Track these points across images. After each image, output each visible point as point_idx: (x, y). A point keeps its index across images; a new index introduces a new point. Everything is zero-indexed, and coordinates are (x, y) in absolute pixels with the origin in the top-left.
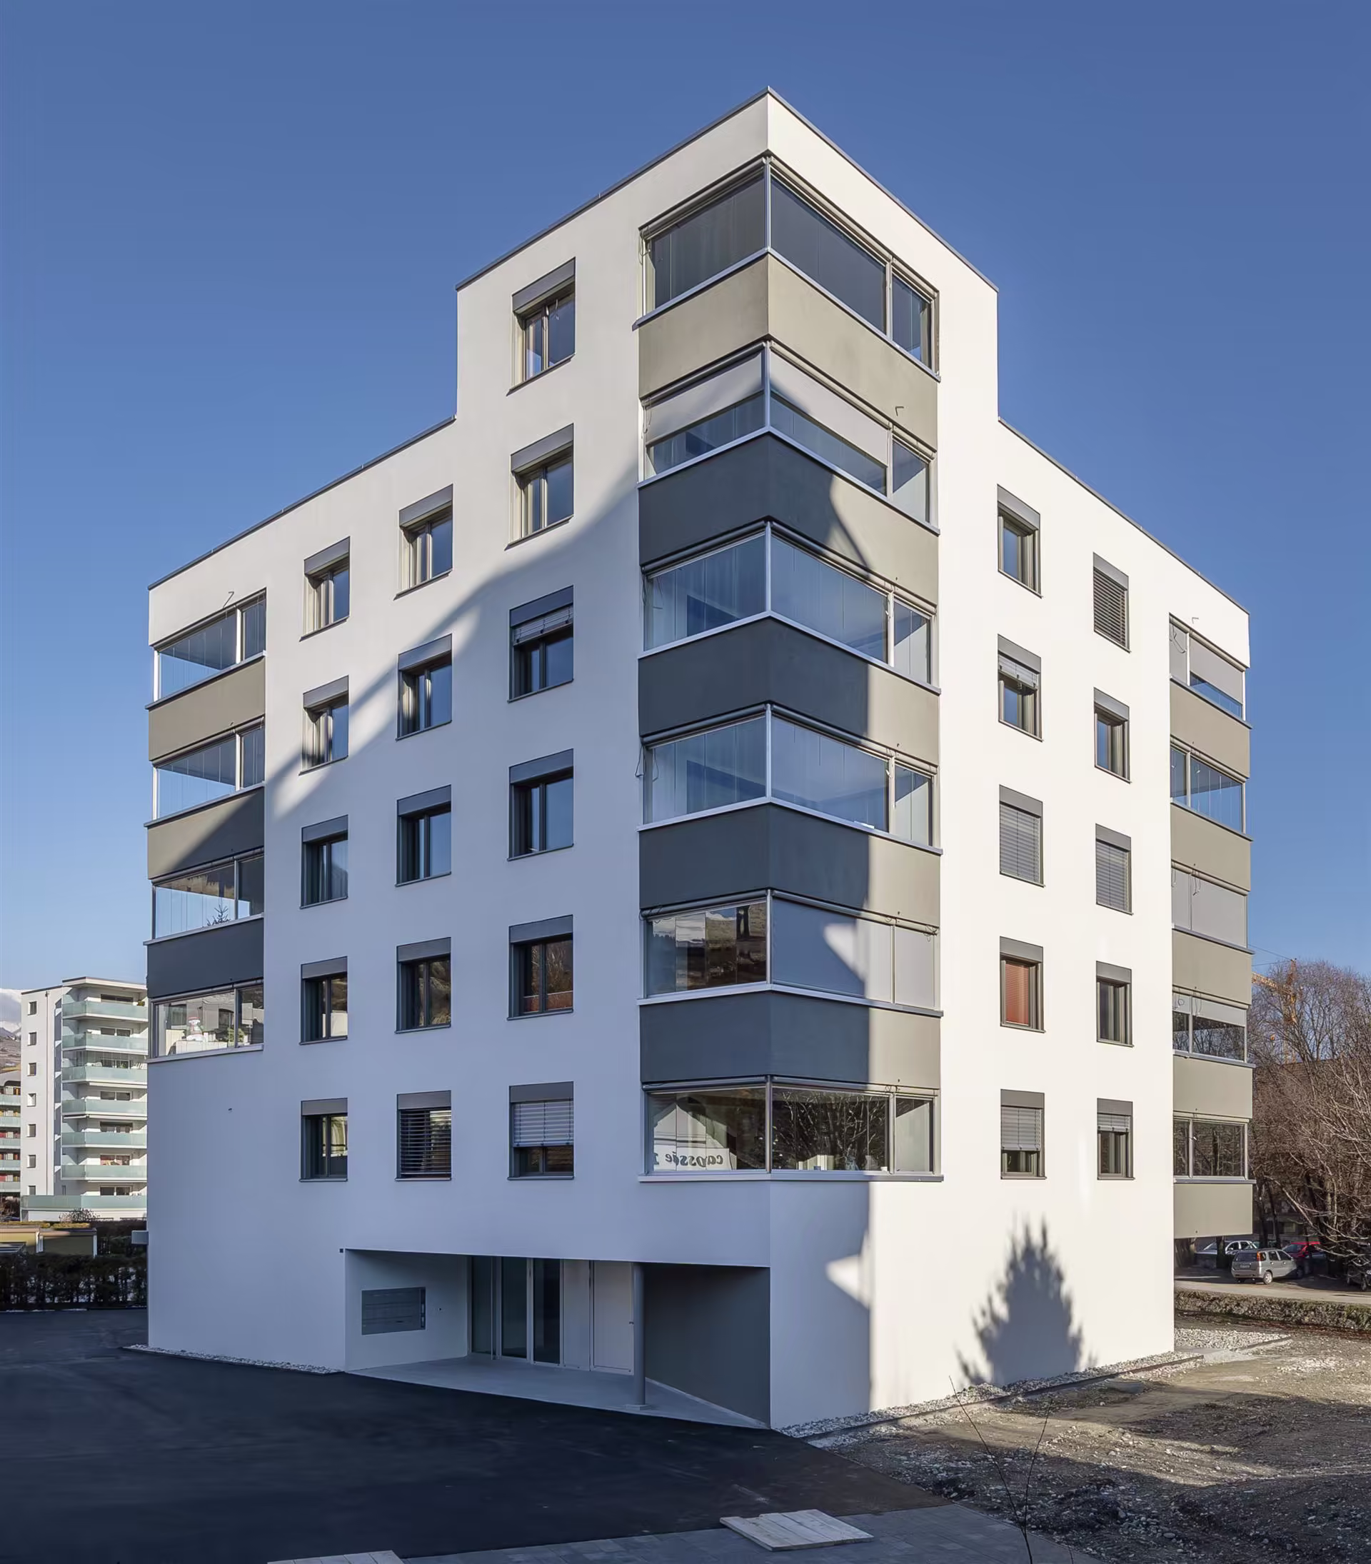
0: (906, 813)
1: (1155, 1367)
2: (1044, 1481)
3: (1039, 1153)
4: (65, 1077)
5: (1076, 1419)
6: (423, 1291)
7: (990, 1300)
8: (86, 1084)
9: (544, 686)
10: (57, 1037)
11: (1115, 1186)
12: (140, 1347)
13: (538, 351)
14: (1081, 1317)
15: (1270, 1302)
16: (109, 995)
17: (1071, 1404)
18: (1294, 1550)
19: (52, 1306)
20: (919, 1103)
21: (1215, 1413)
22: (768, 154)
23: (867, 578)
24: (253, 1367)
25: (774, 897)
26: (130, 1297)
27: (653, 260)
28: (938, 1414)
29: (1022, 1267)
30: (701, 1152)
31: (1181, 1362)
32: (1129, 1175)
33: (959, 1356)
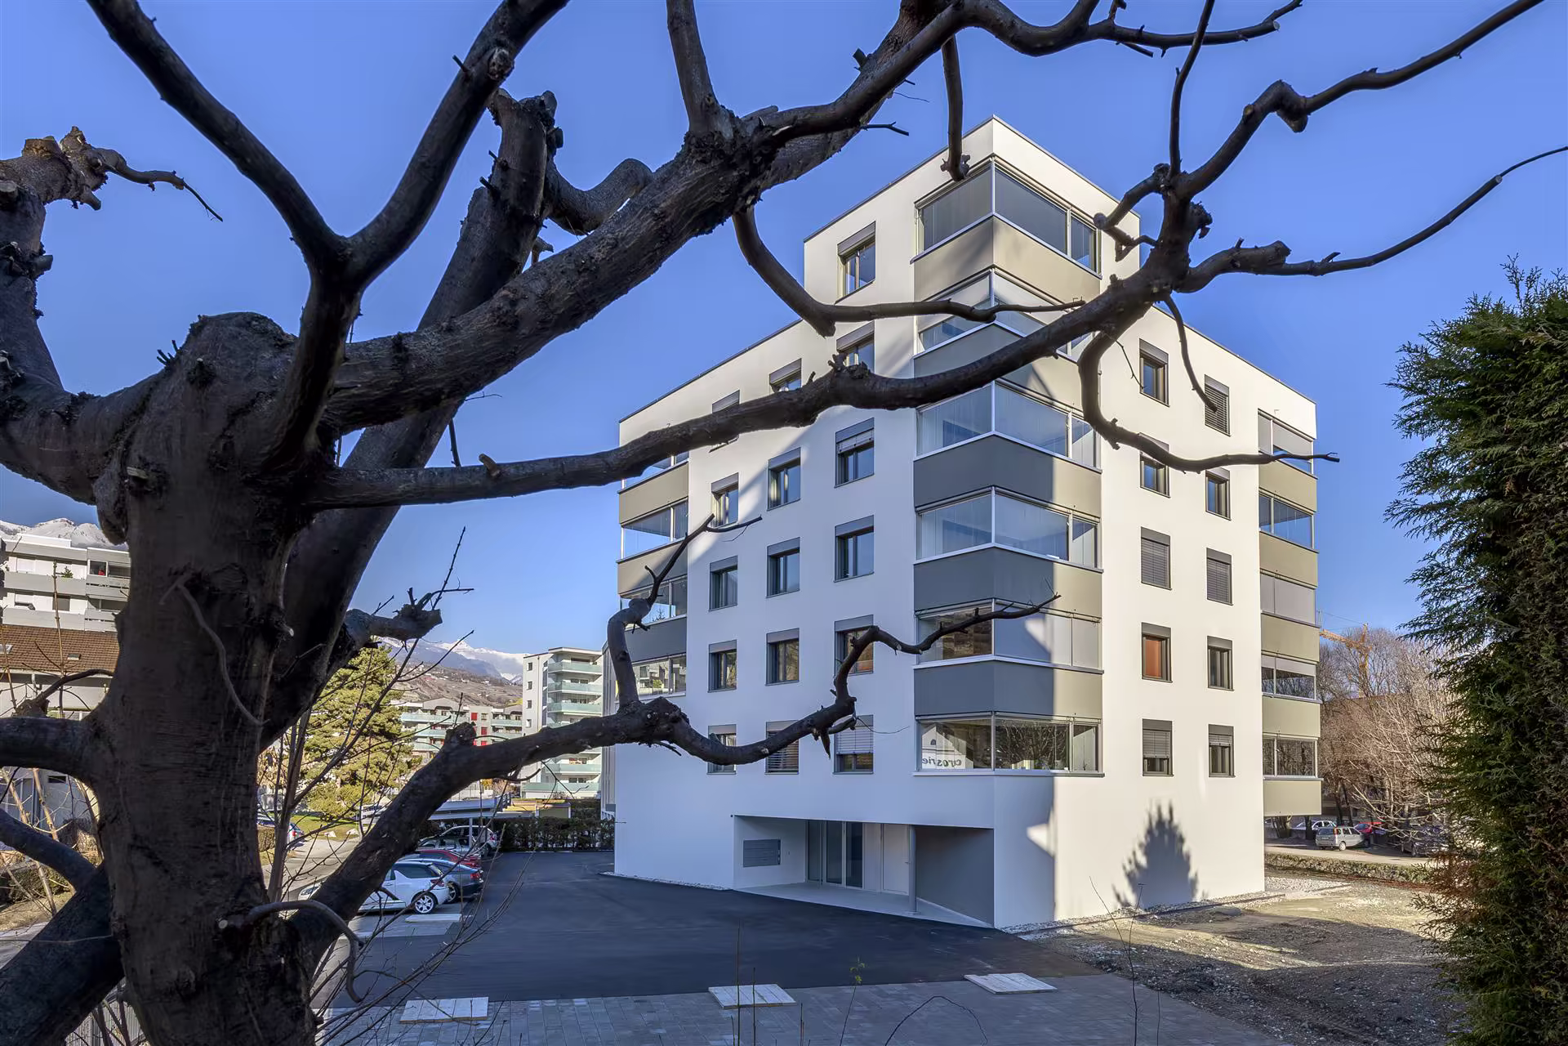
0: (1078, 547)
1: (1251, 900)
2: (1167, 963)
3: (1169, 760)
4: (549, 709)
5: (1192, 930)
6: (779, 841)
7: (1134, 853)
8: (561, 714)
9: (856, 477)
10: (545, 684)
11: (1221, 781)
12: (609, 873)
13: (853, 274)
14: (1196, 867)
15: (1343, 863)
16: (576, 658)
17: (1190, 920)
18: (1325, 1008)
19: (552, 849)
20: (1088, 728)
21: (1287, 929)
22: (993, 155)
23: (1052, 404)
24: (677, 886)
25: (997, 603)
26: (597, 845)
27: (922, 220)
28: (1101, 924)
29: (1156, 833)
30: (951, 757)
31: (1269, 898)
32: (1231, 774)
33: (1114, 889)
